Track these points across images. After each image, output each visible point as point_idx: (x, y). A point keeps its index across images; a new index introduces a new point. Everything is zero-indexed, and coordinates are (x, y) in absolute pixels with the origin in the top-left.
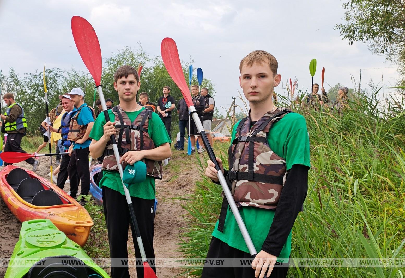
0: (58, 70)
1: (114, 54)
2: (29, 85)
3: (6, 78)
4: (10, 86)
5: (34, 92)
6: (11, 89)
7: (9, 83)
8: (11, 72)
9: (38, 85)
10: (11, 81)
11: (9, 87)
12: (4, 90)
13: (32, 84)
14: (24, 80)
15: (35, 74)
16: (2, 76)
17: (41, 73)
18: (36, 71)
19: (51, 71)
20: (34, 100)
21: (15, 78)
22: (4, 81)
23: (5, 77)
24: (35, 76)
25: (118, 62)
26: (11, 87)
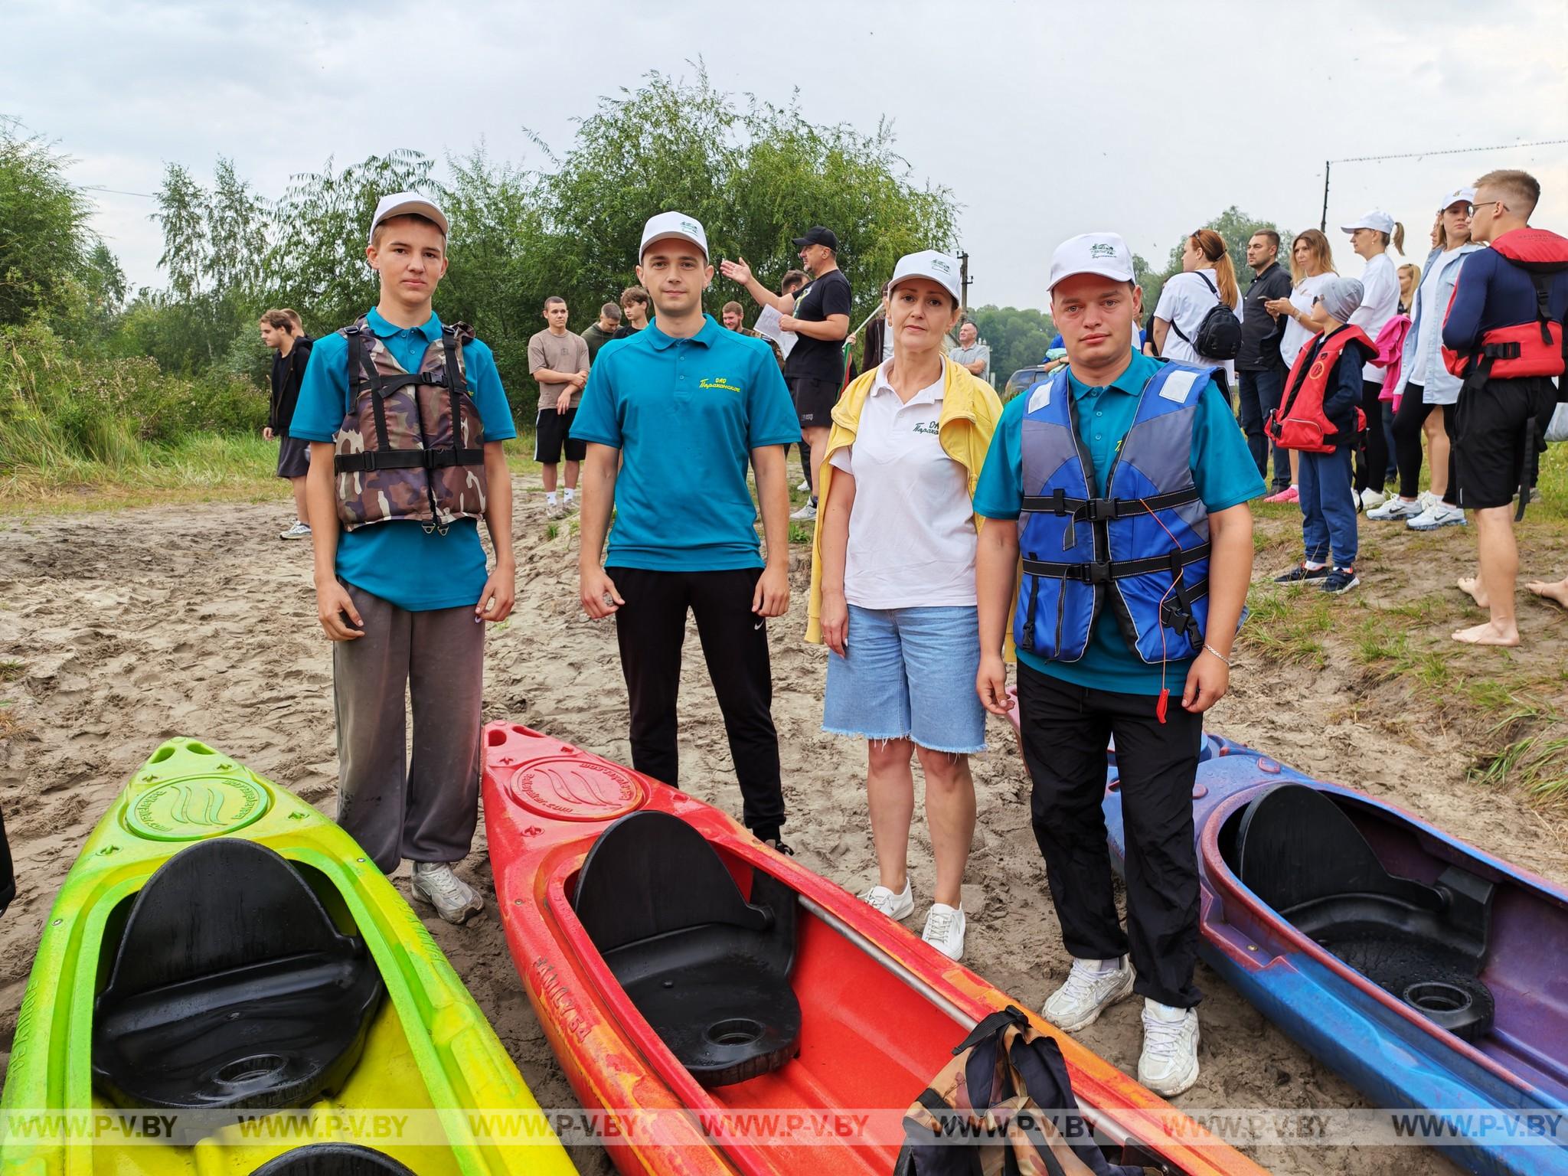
0: (414, 161)
1: (608, 103)
2: (309, 217)
3: (207, 196)
4: (222, 225)
5: (328, 242)
6: (223, 234)
7: (216, 214)
8: (222, 177)
9: (339, 217)
10: (223, 205)
11: (219, 228)
12: (200, 236)
13: (320, 213)
14: (289, 200)
15: (325, 176)
16: (191, 190)
17: (349, 173)
18: (327, 166)
19: (385, 166)
20: (332, 271)
21: (237, 196)
22: (200, 205)
23: (202, 193)
24: (329, 185)
25: (622, 130)
26: (227, 227)
